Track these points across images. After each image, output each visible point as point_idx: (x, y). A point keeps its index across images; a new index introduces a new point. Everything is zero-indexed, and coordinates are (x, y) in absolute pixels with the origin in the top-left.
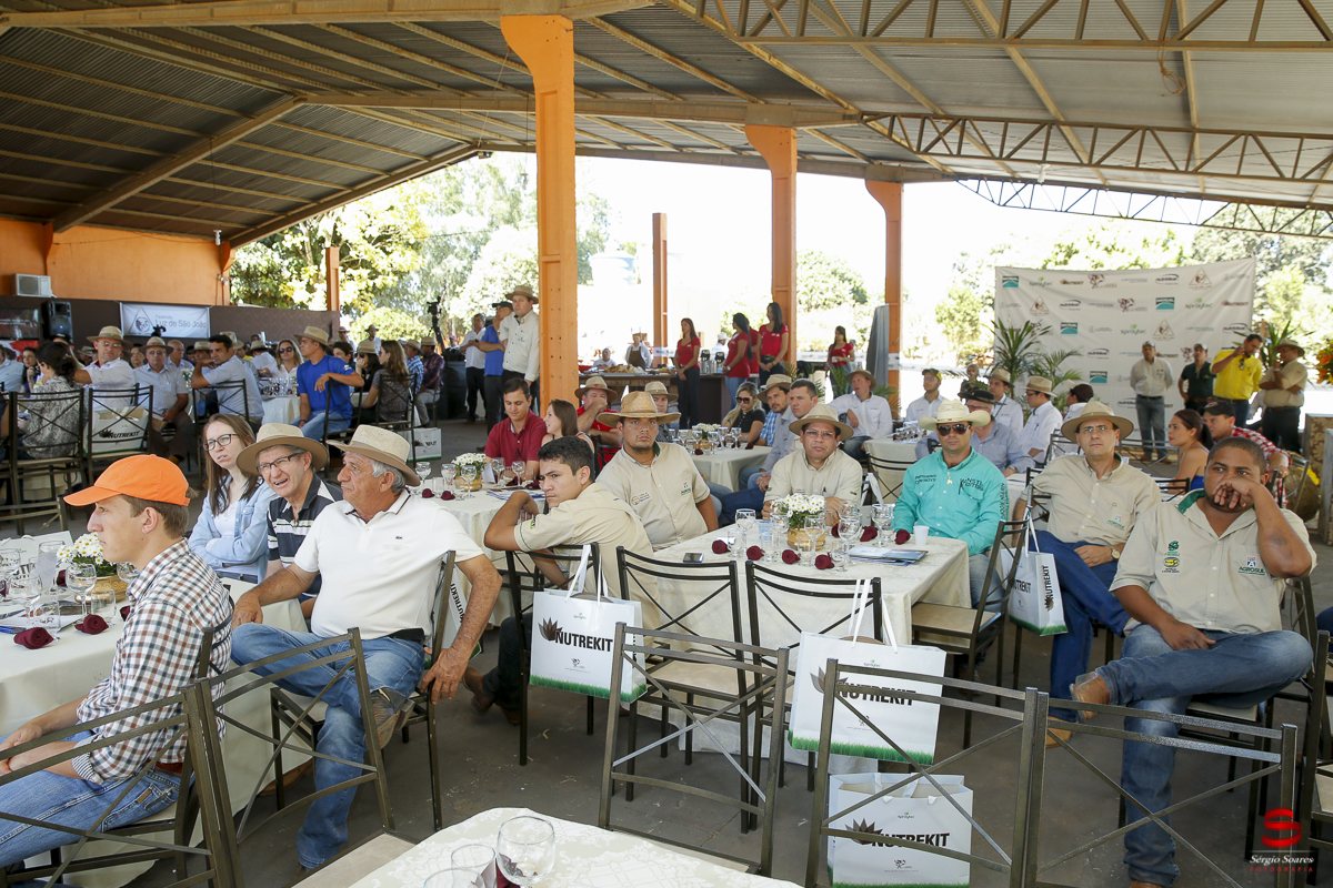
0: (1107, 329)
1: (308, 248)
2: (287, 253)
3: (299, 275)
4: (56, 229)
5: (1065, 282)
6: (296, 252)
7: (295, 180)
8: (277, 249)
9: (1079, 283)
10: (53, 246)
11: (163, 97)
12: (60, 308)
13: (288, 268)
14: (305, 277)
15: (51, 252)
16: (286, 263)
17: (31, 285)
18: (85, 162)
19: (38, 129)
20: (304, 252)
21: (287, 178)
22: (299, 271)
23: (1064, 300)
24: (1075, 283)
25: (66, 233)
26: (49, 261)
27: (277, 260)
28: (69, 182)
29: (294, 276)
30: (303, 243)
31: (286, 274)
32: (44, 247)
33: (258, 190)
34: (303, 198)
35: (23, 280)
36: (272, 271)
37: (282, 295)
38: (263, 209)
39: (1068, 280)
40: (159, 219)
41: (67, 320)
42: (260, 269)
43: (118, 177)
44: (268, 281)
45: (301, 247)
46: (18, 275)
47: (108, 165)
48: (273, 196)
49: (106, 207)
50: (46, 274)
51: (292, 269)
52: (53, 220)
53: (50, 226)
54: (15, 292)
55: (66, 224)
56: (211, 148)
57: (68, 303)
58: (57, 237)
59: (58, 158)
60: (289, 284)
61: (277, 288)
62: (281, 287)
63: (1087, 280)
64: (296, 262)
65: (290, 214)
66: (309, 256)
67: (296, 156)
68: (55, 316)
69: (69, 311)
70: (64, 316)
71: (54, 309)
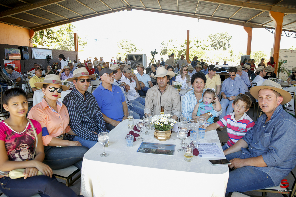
0: (293, 62)
5: (285, 52)
9: (288, 52)
12: (25, 49)
23: (285, 55)
24: (287, 52)
39: (286, 51)
41: (27, 54)
48: (61, 16)
49: (10, 15)
57: (27, 48)
63: (290, 51)
68: (24, 52)
69: (27, 50)
70: (27, 52)
71: (23, 49)
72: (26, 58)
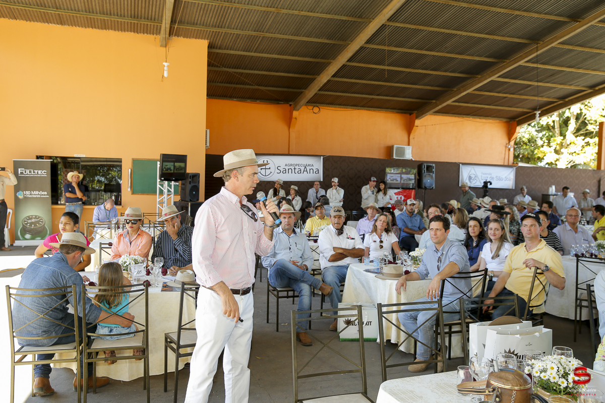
1: (557, 126)
2: (542, 129)
3: (549, 143)
4: (417, 117)
6: (548, 128)
7: (586, 72)
8: (534, 126)
10: (414, 128)
11: (517, 13)
12: (429, 168)
13: (541, 139)
14: (553, 144)
15: (412, 132)
16: (540, 135)
17: (401, 151)
18: (445, 71)
19: (426, 50)
20: (553, 127)
21: (581, 71)
22: (549, 140)
25: (421, 119)
26: (411, 137)
27: (535, 133)
28: (432, 86)
29: (546, 144)
30: (554, 122)
31: (540, 142)
32: (409, 128)
33: (552, 83)
34: (584, 86)
35: (397, 148)
36: (531, 141)
37: (536, 156)
38: (549, 97)
40: (478, 108)
41: (432, 177)
42: (524, 139)
43: (464, 79)
44: (528, 147)
45: (552, 124)
46: (395, 146)
47: (460, 73)
48: (562, 86)
49: (449, 102)
50: (409, 145)
51: (544, 139)
52: (416, 112)
53: (414, 115)
54: (393, 156)
55: (423, 114)
56: (537, 51)
57: (434, 165)
58: (417, 122)
59: (431, 70)
60: (541, 149)
61: (533, 152)
62: (536, 152)
64: (547, 134)
65: (566, 100)
66: (557, 130)
67: (598, 51)
68: (425, 174)
69: (434, 170)
70: (431, 174)
71: (425, 169)
72: (427, 185)
